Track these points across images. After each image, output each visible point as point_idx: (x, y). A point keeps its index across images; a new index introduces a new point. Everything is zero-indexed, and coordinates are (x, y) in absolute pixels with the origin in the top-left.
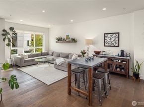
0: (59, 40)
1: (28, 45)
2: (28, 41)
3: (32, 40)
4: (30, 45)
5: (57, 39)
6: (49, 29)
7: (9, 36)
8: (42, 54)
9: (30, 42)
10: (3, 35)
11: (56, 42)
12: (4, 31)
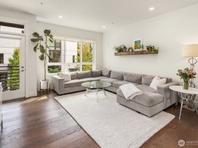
0: (121, 51)
1: (74, 61)
2: (74, 56)
3: (79, 55)
4: (76, 61)
5: (117, 49)
6: (102, 33)
7: (43, 43)
8: (93, 75)
9: (76, 58)
10: (33, 40)
11: (116, 54)
12: (35, 34)
